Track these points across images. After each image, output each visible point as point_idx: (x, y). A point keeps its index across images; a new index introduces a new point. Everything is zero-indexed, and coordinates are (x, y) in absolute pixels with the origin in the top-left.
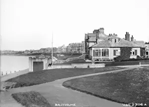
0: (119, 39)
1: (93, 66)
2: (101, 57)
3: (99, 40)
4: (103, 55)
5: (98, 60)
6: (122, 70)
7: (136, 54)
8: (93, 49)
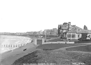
0: (81, 29)
1: (68, 43)
2: (71, 38)
3: (70, 29)
4: (72, 37)
5: (70, 40)
6: (85, 45)
7: (90, 37)
8: (67, 34)
